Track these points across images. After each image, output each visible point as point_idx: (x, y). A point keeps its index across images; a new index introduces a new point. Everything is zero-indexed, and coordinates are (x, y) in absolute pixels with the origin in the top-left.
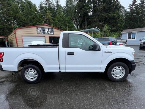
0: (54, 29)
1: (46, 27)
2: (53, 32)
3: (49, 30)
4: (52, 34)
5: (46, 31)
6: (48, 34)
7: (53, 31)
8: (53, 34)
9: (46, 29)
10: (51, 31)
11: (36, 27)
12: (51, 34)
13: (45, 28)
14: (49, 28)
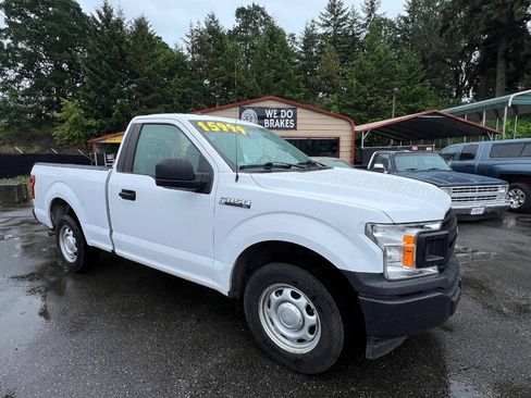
0: (299, 110)
1: (271, 105)
2: (295, 122)
3: (279, 114)
4: (290, 129)
5: (269, 118)
6: (277, 128)
7: (295, 118)
8: (295, 128)
9: (269, 114)
10: (286, 118)
11: (238, 109)
12: (286, 129)
13: (268, 109)
14: (279, 109)
